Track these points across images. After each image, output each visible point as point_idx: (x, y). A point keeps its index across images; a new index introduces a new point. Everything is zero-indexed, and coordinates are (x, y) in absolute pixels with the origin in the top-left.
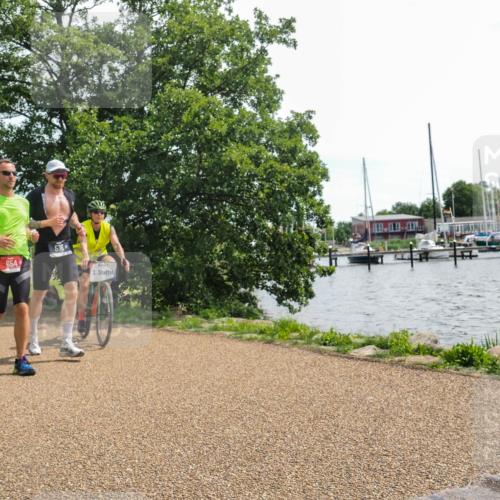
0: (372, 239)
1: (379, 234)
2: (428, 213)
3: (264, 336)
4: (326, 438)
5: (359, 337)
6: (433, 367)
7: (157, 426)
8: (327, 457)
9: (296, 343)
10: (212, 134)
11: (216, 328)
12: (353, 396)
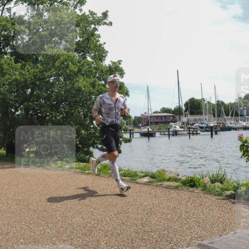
0: (151, 125)
1: (154, 123)
2: (177, 113)
4: (123, 223)
5: (142, 172)
6: (176, 188)
7: (38, 218)
8: (122, 233)
9: (111, 176)
10: (70, 72)
12: (137, 202)
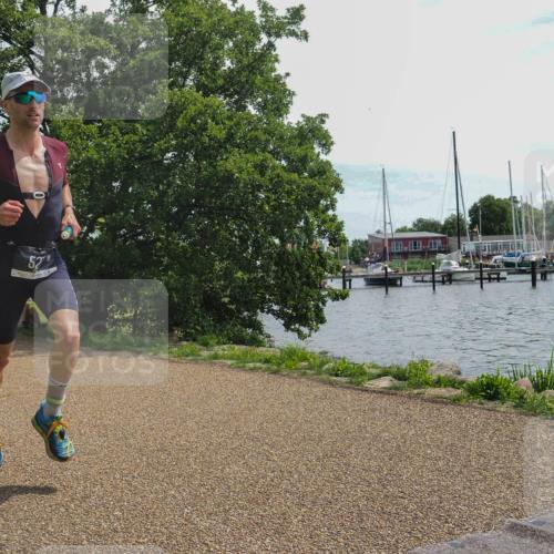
0: (391, 259)
1: (398, 254)
2: (452, 231)
3: (269, 365)
4: (337, 478)
5: (375, 367)
6: (454, 400)
7: (149, 464)
8: (337, 500)
9: (305, 374)
10: (210, 139)
11: (216, 357)
12: (367, 432)
